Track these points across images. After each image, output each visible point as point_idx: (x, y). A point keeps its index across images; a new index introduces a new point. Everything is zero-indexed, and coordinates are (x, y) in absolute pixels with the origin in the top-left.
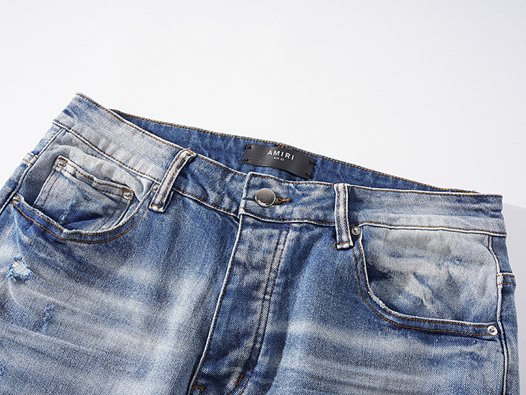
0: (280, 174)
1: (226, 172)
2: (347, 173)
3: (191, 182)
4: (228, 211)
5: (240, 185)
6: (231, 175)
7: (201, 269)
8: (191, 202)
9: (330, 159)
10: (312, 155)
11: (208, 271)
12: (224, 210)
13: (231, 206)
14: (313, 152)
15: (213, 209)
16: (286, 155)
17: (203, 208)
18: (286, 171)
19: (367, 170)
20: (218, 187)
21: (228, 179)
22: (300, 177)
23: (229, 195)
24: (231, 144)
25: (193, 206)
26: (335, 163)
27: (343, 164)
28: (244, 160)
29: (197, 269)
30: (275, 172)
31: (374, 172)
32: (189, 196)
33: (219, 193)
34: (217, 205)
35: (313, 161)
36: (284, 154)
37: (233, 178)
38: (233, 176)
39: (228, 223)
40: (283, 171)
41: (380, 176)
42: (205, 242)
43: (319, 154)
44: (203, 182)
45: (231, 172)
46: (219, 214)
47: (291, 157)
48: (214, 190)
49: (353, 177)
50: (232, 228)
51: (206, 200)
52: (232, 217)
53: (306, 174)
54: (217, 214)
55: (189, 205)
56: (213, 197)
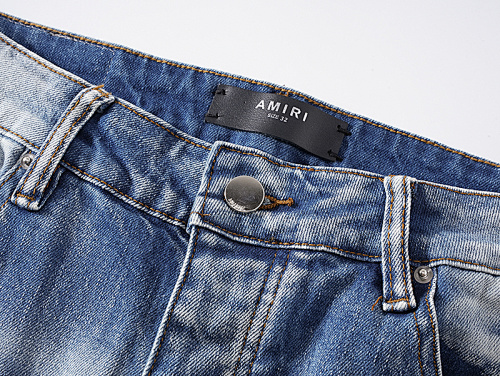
0: (278, 148)
1: (171, 137)
2: (411, 154)
3: (99, 154)
4: (169, 215)
5: (196, 165)
6: (180, 145)
7: (105, 332)
8: (97, 193)
9: (378, 124)
10: (344, 115)
11: (116, 339)
12: (162, 213)
13: (176, 207)
14: (346, 109)
15: (139, 210)
16: (293, 111)
17: (118, 207)
18: (289, 143)
19: (451, 151)
20: (152, 167)
21: (173, 153)
22: (315, 156)
23: (174, 183)
24: (186, 82)
25: (100, 201)
26: (389, 133)
27: (405, 136)
28: (210, 116)
29: (97, 331)
30: (269, 144)
31: (465, 156)
32: (94, 181)
33: (153, 179)
34: (148, 202)
35: (344, 127)
36: (289, 110)
37: (183, 151)
38: (184, 147)
39: (167, 240)
40: (285, 142)
41: (478, 165)
42: (117, 277)
43: (358, 114)
44: (124, 153)
45: (181, 138)
46: (150, 220)
47: (301, 115)
48: (143, 172)
49: (422, 163)
50: (173, 251)
51: (126, 191)
52: (175, 229)
53: (330, 152)
54: (147, 222)
55: (91, 199)
56: (141, 185)
